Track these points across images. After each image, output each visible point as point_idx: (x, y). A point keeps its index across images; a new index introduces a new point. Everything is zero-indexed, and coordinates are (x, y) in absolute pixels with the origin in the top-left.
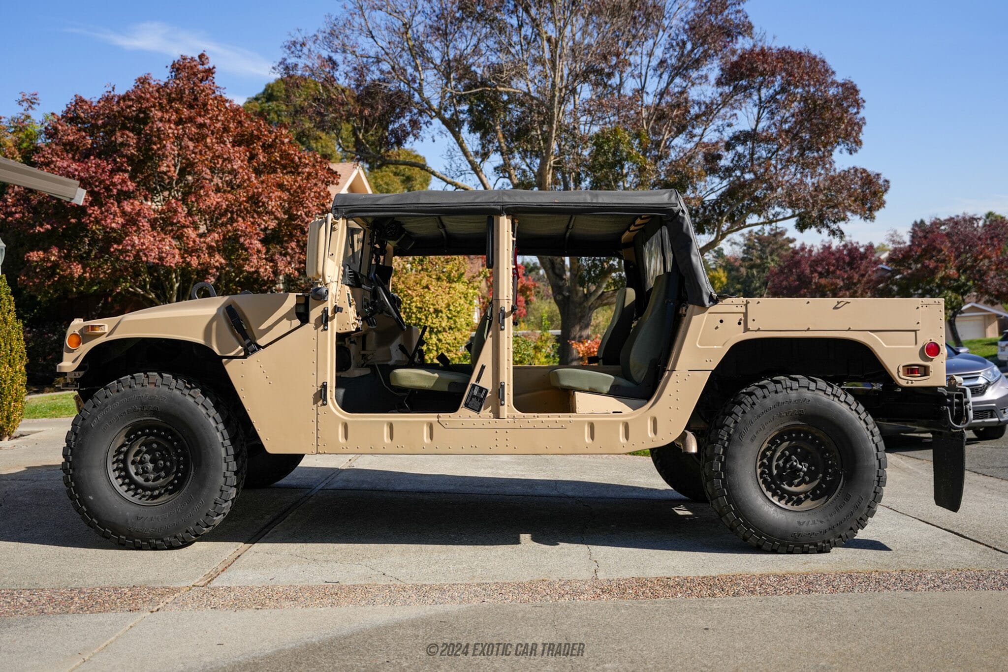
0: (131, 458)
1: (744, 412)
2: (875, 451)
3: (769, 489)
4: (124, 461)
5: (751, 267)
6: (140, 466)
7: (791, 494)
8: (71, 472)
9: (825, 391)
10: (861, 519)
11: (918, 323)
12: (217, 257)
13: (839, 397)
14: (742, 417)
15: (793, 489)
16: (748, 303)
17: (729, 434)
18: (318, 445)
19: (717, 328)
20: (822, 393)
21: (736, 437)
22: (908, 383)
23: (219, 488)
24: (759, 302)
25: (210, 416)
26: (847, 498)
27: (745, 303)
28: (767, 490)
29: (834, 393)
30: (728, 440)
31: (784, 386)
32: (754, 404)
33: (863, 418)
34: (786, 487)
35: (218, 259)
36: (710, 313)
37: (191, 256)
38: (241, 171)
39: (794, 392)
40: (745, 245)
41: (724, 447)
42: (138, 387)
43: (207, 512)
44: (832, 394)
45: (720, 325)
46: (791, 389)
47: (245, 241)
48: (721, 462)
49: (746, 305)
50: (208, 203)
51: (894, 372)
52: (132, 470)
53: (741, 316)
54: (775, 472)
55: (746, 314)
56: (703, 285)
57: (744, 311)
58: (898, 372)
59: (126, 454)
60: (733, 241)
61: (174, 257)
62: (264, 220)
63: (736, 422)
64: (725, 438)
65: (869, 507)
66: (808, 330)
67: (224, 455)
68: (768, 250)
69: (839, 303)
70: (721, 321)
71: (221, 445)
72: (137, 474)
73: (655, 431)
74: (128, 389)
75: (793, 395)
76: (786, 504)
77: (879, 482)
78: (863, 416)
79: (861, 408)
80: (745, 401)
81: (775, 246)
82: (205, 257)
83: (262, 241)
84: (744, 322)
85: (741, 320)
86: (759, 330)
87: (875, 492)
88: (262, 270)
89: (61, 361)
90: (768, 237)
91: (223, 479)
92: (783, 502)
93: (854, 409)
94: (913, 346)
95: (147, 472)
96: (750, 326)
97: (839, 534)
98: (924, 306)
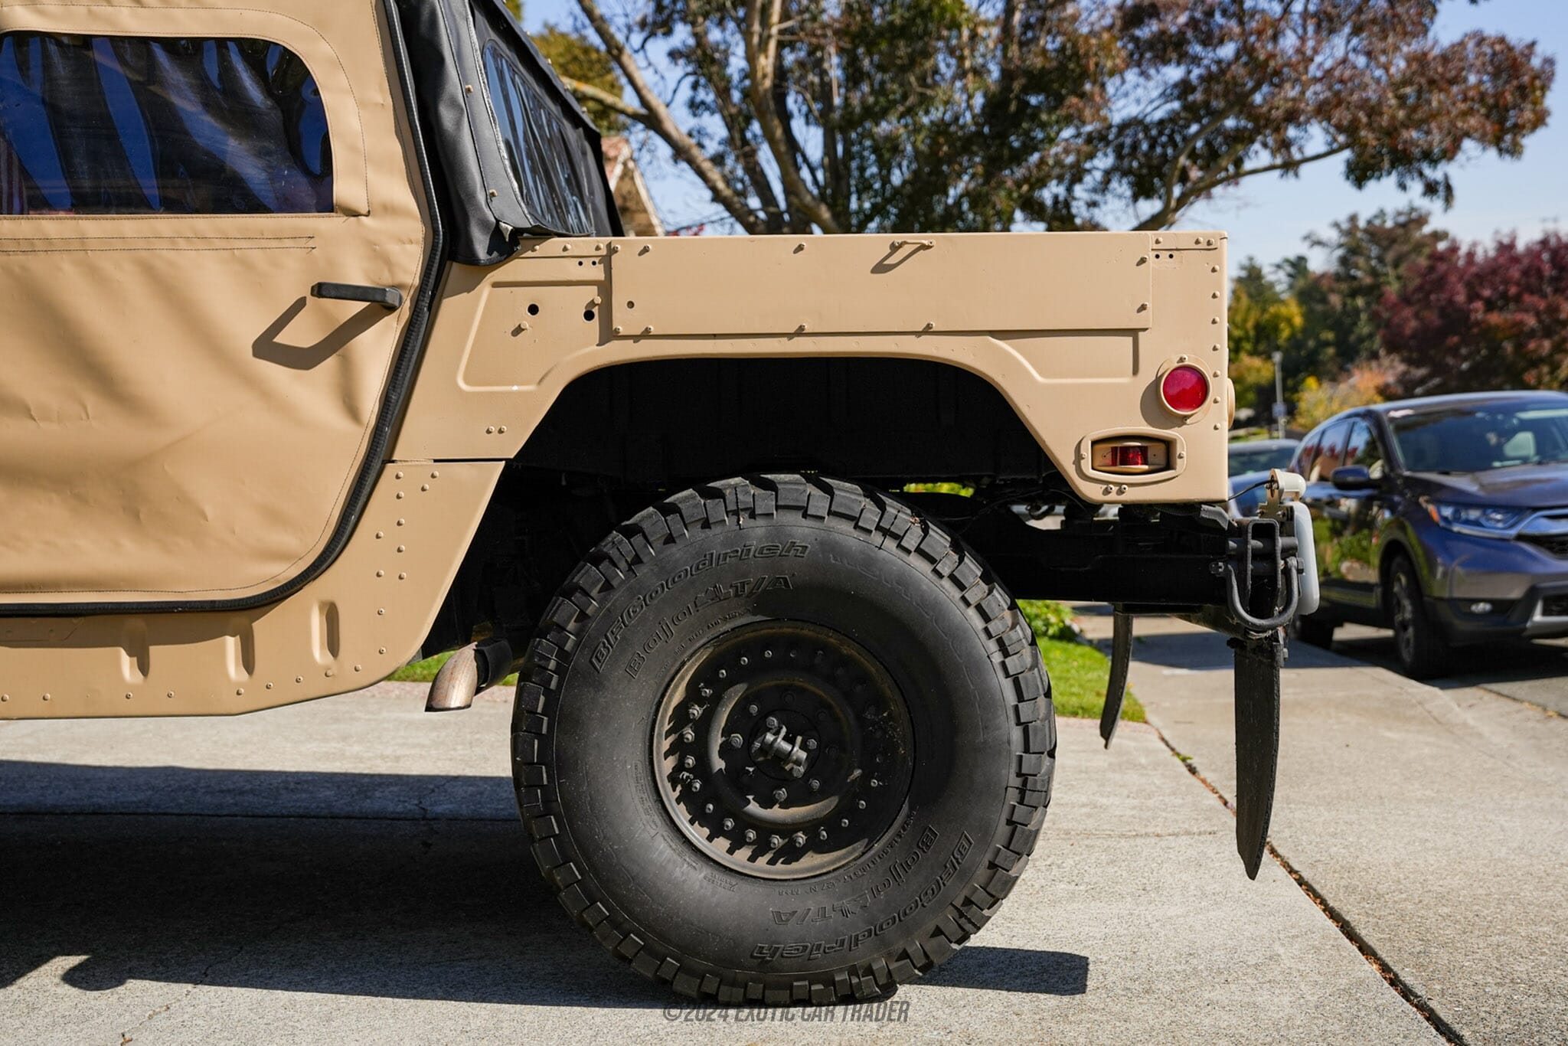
1: (608, 587)
2: (1011, 698)
3: (698, 816)
5: (1353, 294)
7: (767, 829)
9: (854, 520)
10: (968, 902)
11: (1143, 308)
13: (898, 538)
14: (601, 602)
15: (776, 813)
16: (612, 250)
17: (563, 656)
19: (518, 331)
20: (847, 527)
21: (580, 660)
22: (1107, 492)
24: (646, 250)
26: (923, 839)
27: (604, 252)
28: (692, 822)
29: (885, 524)
30: (559, 670)
31: (732, 507)
32: (637, 560)
33: (973, 601)
34: (753, 808)
36: (496, 285)
39: (760, 522)
40: (1340, 246)
41: (548, 692)
44: (878, 528)
45: (527, 320)
46: (753, 515)
48: (539, 735)
49: (607, 261)
51: (1065, 460)
53: (591, 293)
54: (719, 764)
55: (605, 287)
56: (472, 196)
57: (601, 276)
58: (1079, 457)
60: (1315, 238)
63: (583, 617)
64: (552, 665)
65: (992, 866)
66: (800, 332)
68: (1390, 256)
69: (895, 248)
70: (533, 309)
73: (333, 645)
75: (757, 531)
76: (752, 859)
77: (1022, 791)
78: (977, 591)
79: (972, 569)
80: (613, 553)
81: (1405, 248)
84: (599, 313)
85: (592, 303)
86: (646, 335)
87: (1010, 822)
90: (1391, 230)
92: (743, 854)
93: (946, 572)
94: (1127, 380)
96: (620, 324)
97: (899, 946)
98: (1164, 255)
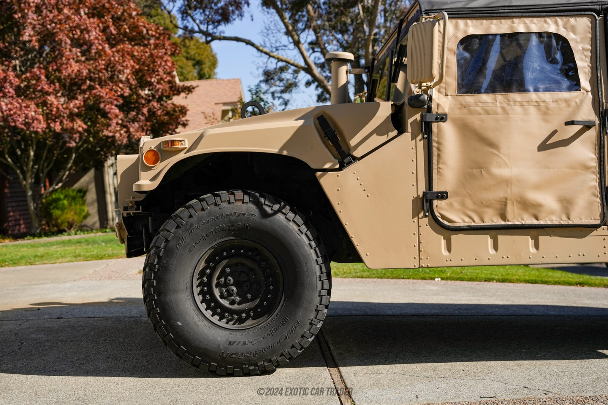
0: (215, 281)
4: (209, 284)
6: (224, 290)
8: (156, 298)
12: (80, 122)
18: (420, 259)
23: (315, 308)
25: (302, 233)
35: (79, 125)
37: (55, 122)
38: (96, 41)
42: (225, 205)
43: (302, 333)
47: (105, 106)
50: (70, 70)
52: (217, 292)
59: (210, 277)
61: (40, 123)
62: (120, 88)
67: (318, 273)
71: (315, 263)
72: (222, 297)
74: (213, 207)
82: (67, 123)
83: (120, 108)
88: (118, 135)
89: (138, 180)
91: (319, 298)
95: (232, 295)
